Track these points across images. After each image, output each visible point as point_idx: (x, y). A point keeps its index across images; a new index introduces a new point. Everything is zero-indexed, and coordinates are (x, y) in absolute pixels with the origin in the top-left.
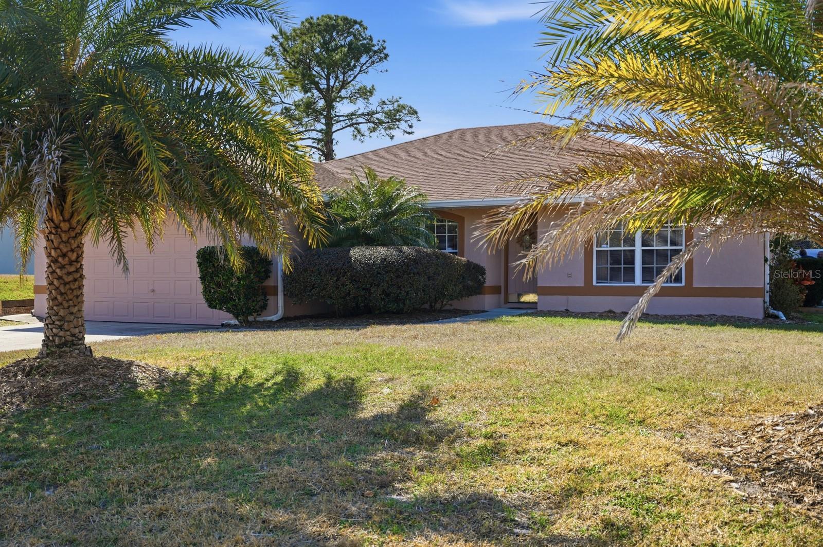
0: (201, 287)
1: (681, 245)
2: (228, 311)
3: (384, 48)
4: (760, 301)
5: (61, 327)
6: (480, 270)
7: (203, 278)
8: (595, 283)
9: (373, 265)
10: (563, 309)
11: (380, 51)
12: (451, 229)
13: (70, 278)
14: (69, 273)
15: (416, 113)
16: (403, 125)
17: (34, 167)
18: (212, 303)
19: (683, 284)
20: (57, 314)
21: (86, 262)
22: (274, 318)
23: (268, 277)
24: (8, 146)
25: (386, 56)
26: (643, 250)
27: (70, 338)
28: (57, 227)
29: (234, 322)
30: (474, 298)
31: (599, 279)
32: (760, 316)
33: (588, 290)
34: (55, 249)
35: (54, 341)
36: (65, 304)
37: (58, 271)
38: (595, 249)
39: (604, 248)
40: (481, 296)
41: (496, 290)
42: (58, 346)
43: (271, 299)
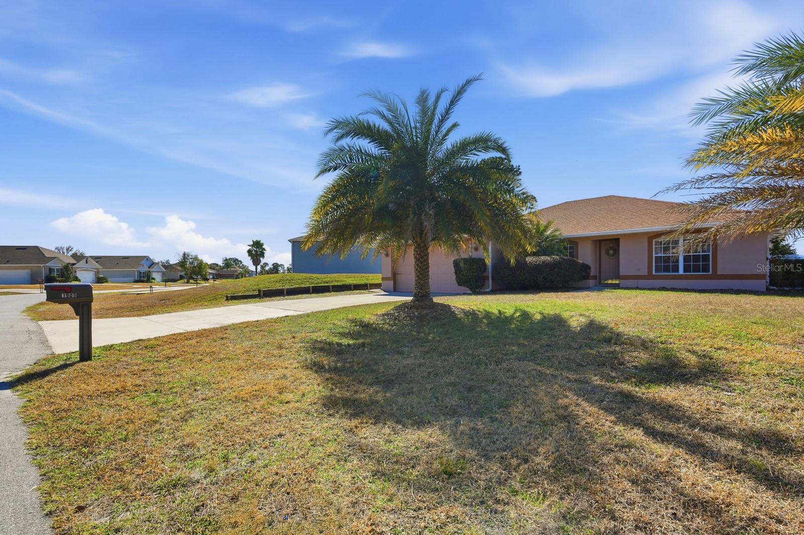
0: (454, 276)
1: (709, 252)
2: (468, 287)
3: (519, 169)
4: (764, 281)
5: (421, 289)
6: (588, 267)
7: (456, 273)
8: (654, 273)
9: (539, 264)
10: (635, 286)
11: (516, 171)
12: (571, 248)
13: (425, 267)
14: (424, 265)
15: (535, 198)
16: (529, 205)
17: (423, 217)
18: (460, 284)
19: (711, 273)
20: (419, 283)
21: (430, 261)
22: (488, 290)
23: (484, 272)
24: (411, 209)
25: (520, 173)
26: (684, 256)
27: (425, 293)
28: (419, 245)
29: (470, 292)
30: (583, 281)
31: (656, 271)
32: (765, 290)
33: (649, 276)
34: (418, 254)
35: (418, 295)
36: (423, 279)
37: (420, 264)
38: (654, 255)
39: (659, 255)
40: (588, 280)
41: (595, 278)
42: (420, 297)
43: (486, 282)
